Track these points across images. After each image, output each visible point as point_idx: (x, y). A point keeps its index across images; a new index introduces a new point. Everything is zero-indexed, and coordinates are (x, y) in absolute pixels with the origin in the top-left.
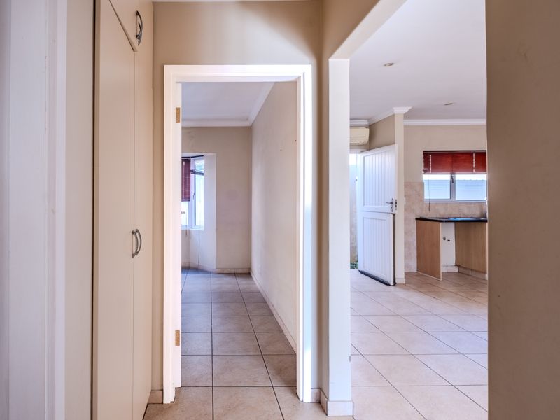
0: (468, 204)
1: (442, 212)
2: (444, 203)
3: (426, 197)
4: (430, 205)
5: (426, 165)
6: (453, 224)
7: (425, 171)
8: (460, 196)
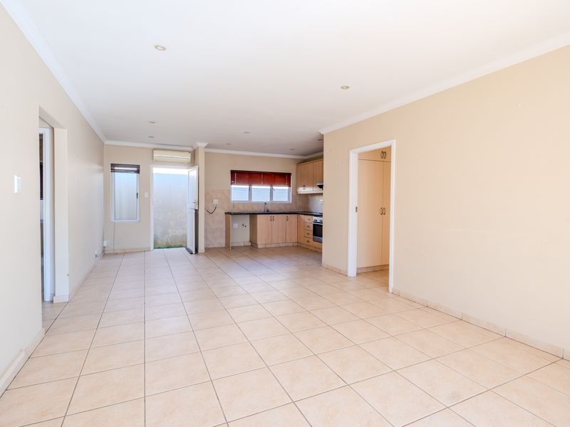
0: (258, 204)
1: (242, 209)
2: (244, 203)
3: (233, 199)
4: (234, 204)
5: (233, 179)
6: (248, 216)
7: (232, 184)
8: (254, 199)
